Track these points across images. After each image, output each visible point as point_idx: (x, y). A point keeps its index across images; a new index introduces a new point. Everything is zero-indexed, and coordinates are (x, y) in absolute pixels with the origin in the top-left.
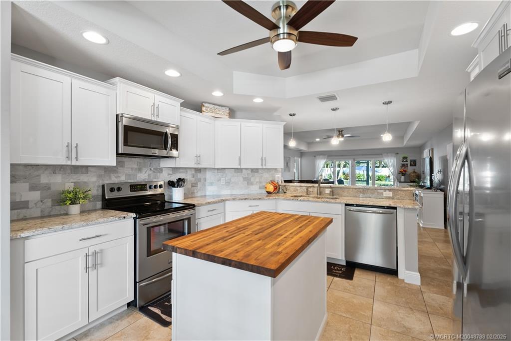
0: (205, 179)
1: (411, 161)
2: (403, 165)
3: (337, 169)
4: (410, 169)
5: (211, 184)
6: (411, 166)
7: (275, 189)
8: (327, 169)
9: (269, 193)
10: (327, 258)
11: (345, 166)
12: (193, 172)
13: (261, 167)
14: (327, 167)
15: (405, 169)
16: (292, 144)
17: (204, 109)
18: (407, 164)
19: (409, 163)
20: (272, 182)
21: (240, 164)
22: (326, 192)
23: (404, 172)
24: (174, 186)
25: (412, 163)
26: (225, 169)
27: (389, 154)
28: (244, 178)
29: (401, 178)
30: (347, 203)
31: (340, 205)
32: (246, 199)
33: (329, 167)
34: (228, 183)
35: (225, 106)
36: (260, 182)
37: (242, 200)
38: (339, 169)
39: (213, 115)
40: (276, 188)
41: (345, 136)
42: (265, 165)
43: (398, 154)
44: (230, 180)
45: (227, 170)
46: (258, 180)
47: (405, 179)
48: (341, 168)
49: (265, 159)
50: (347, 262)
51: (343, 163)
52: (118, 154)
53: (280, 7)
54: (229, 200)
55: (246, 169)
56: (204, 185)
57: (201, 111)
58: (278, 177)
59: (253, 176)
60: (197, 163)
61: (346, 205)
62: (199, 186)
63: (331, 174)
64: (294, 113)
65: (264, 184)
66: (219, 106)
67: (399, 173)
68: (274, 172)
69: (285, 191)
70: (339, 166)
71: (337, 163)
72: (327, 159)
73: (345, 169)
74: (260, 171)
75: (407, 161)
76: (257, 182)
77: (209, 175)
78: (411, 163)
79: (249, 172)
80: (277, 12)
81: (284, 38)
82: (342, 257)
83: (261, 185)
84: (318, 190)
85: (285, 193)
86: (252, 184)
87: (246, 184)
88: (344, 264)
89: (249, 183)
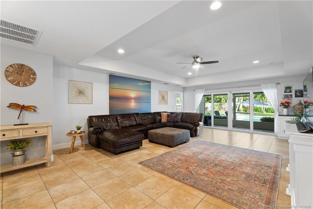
1: (296, 91)
2: (286, 96)
4: (295, 101)
6: (295, 97)
15: (288, 101)
18: (291, 95)
19: (293, 94)
23: (286, 104)
25: (298, 94)
27: (268, 84)
29: (283, 110)
43: (279, 84)
47: (288, 112)
67: (280, 106)
75: (290, 92)
78: (296, 94)
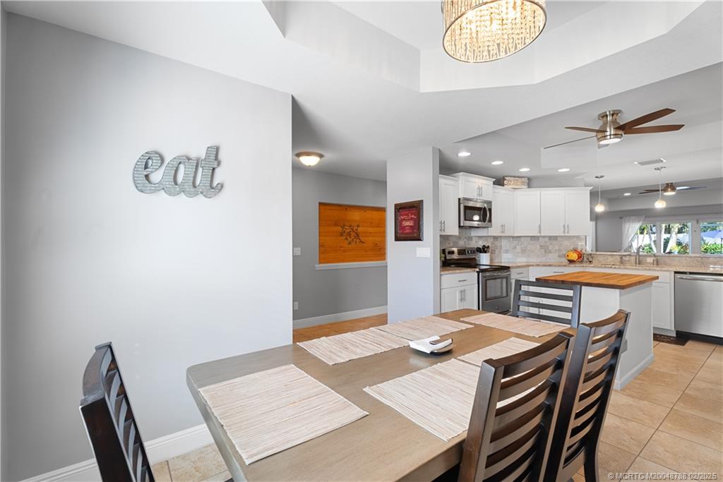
0: (501, 246)
3: (665, 236)
5: (507, 251)
7: (579, 257)
8: (641, 236)
9: (571, 262)
10: (654, 328)
11: (680, 231)
12: (492, 240)
13: (563, 235)
14: (642, 233)
16: (600, 209)
17: (505, 182)
20: (575, 250)
21: (540, 232)
22: (648, 261)
24: (481, 252)
26: (520, 237)
28: (541, 246)
30: (678, 270)
31: (668, 274)
32: (550, 265)
33: (645, 231)
34: (524, 251)
35: (524, 177)
36: (560, 250)
37: (546, 266)
38: (668, 235)
39: (513, 187)
40: (581, 257)
41: (678, 188)
42: (568, 232)
44: (526, 247)
45: (522, 239)
46: (557, 248)
48: (673, 234)
49: (568, 226)
50: (678, 332)
51: (676, 227)
52: (460, 226)
53: (607, 116)
54: (533, 266)
55: (544, 237)
56: (500, 252)
57: (503, 185)
58: (582, 245)
59: (551, 244)
60: (503, 232)
61: (676, 272)
62: (496, 253)
63: (650, 244)
64: (602, 175)
65: (564, 252)
66: (519, 177)
68: (575, 239)
69: (591, 259)
70: (668, 230)
71: (664, 226)
72: (644, 221)
73: (680, 236)
74: (559, 239)
76: (556, 250)
77: (504, 243)
79: (547, 239)
80: (605, 119)
81: (610, 138)
82: (671, 327)
83: (560, 253)
84: (636, 259)
85: (590, 262)
86: (550, 252)
87: (543, 253)
88: (675, 335)
89: (547, 250)
